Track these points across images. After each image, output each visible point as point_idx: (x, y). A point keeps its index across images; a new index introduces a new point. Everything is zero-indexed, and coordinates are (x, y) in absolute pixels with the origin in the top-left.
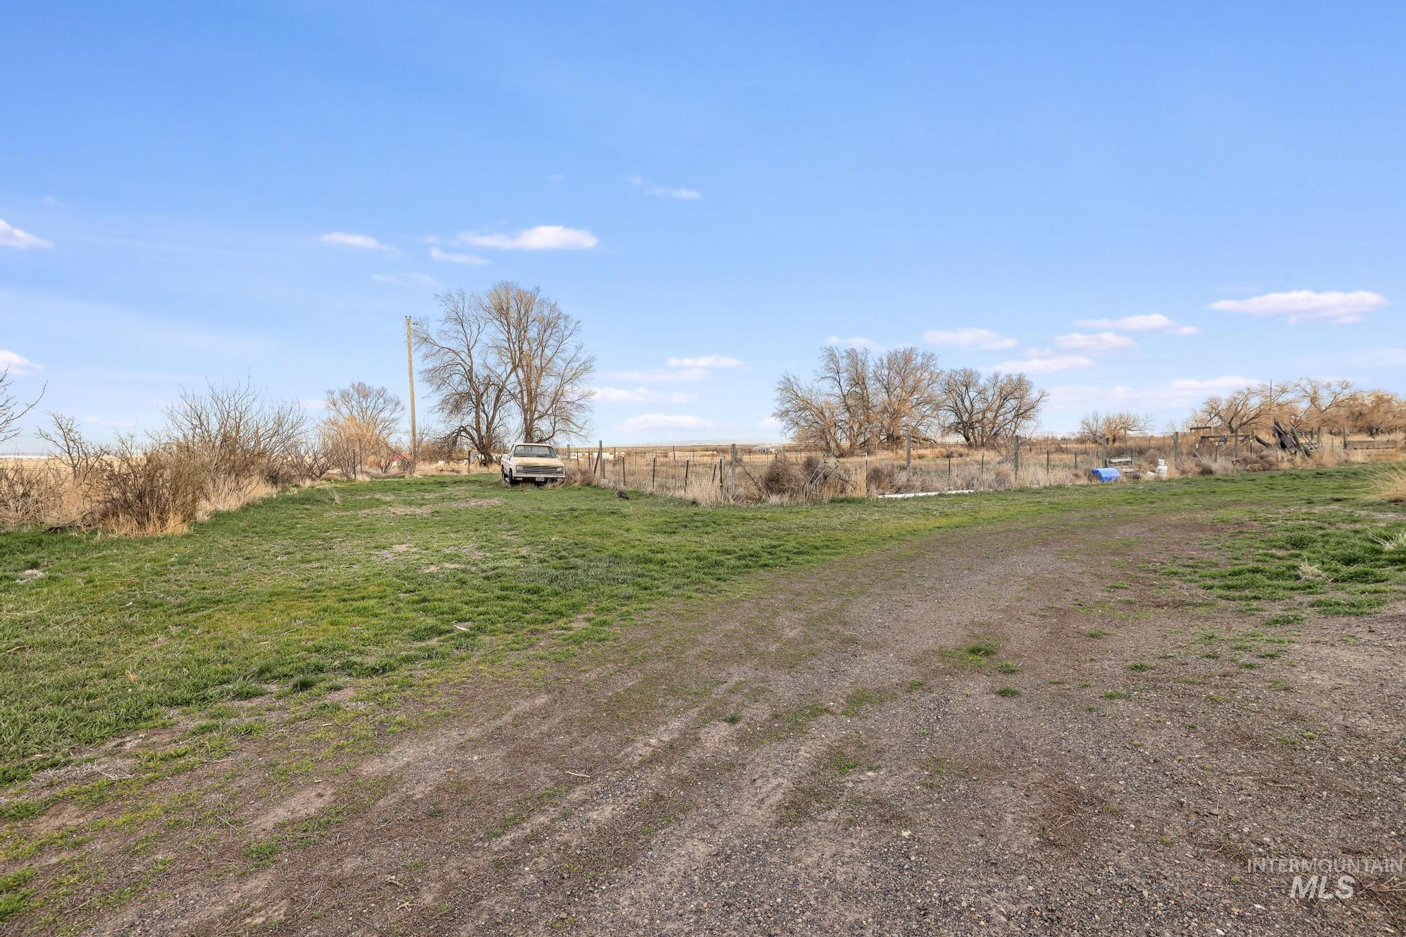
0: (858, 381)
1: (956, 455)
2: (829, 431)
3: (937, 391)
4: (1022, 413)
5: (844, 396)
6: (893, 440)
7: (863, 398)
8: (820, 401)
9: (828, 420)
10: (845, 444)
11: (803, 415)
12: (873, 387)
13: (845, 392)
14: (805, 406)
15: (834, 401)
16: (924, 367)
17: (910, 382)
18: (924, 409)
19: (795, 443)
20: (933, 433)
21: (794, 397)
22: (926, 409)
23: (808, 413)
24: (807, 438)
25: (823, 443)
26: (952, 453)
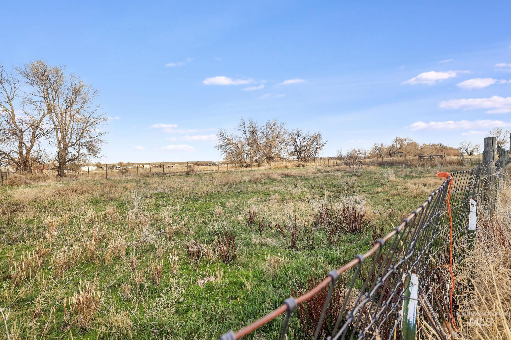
0: (253, 132)
1: (301, 166)
2: (241, 155)
3: (286, 137)
4: (319, 148)
5: (247, 138)
6: (269, 159)
7: (256, 141)
8: (236, 141)
9: (240, 149)
10: (248, 160)
11: (229, 147)
12: (259, 135)
13: (248, 137)
14: (229, 142)
15: (243, 141)
16: (282, 126)
17: (276, 133)
18: (281, 146)
19: (225, 160)
20: (286, 156)
21: (224, 138)
22: (282, 145)
23: (231, 146)
24: (231, 158)
25: (238, 160)
26: (299, 165)
